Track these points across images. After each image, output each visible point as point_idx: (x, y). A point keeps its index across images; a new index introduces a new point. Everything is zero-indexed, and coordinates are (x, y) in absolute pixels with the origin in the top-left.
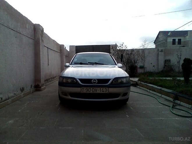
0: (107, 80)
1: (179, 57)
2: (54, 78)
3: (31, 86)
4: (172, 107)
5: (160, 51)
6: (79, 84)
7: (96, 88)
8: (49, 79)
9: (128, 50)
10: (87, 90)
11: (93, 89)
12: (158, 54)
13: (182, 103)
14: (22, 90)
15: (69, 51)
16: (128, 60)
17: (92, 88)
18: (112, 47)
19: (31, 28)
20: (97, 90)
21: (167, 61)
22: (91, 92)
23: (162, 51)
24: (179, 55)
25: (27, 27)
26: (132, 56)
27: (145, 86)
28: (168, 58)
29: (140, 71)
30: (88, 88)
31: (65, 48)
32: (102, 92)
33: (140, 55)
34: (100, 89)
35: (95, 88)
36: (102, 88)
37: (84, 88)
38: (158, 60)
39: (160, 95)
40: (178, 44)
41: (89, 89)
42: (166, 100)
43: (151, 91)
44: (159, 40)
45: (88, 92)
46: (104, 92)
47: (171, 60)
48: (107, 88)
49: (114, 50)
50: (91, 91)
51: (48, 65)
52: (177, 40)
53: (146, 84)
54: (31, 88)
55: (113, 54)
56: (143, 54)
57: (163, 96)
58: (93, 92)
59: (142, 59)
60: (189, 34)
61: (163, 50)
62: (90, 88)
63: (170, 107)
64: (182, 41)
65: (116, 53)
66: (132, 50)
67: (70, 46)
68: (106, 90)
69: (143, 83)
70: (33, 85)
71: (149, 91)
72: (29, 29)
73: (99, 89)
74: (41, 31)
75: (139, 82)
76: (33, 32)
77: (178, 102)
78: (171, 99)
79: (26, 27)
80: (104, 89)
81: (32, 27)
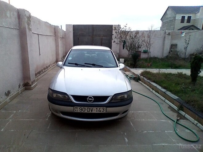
0: (104, 98)
1: (187, 42)
2: (47, 67)
3: (19, 86)
4: (176, 123)
5: (167, 35)
6: (72, 102)
7: (92, 108)
8: (42, 70)
9: (132, 32)
10: (82, 109)
11: (88, 108)
12: (165, 37)
13: (187, 116)
14: (8, 94)
15: (65, 31)
16: (131, 45)
17: (86, 108)
18: (115, 28)
19: (13, 15)
20: (93, 110)
21: (173, 46)
22: (86, 112)
23: (169, 34)
24: (188, 40)
25: (8, 15)
26: (136, 40)
27: (148, 83)
28: (175, 42)
29: (143, 56)
30: (82, 108)
31: (60, 28)
32: (98, 112)
33: (146, 42)
34: (97, 108)
35: (90, 108)
36: (98, 108)
37: (77, 107)
38: (164, 44)
39: (164, 99)
40: (187, 22)
41: (84, 109)
42: (170, 107)
43: (154, 91)
44: (167, 17)
45: (82, 112)
46: (101, 112)
47: (178, 45)
48: (105, 108)
49: (116, 33)
50: (86, 110)
51: (40, 55)
52: (186, 18)
53: (148, 81)
54: (19, 87)
55: (116, 37)
56: (149, 41)
57: (167, 101)
58: (88, 111)
59: (147, 46)
60: (200, 11)
61: (171, 33)
62: (85, 107)
63: (174, 121)
64: (191, 18)
65: (119, 36)
66: (137, 32)
67: (67, 25)
68: (103, 110)
69: (146, 79)
70: (21, 84)
71: (151, 90)
72: (11, 17)
73: (95, 108)
74: (27, 17)
75: (142, 77)
76: (17, 20)
77: (183, 113)
78: (176, 108)
79: (6, 15)
80: (101, 109)
81: (16, 14)
